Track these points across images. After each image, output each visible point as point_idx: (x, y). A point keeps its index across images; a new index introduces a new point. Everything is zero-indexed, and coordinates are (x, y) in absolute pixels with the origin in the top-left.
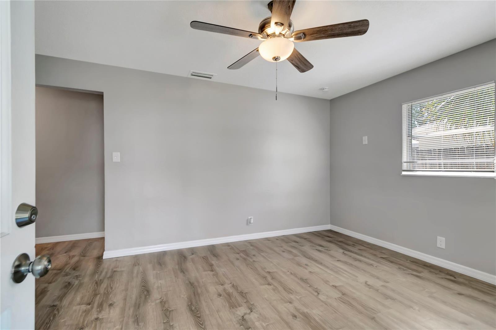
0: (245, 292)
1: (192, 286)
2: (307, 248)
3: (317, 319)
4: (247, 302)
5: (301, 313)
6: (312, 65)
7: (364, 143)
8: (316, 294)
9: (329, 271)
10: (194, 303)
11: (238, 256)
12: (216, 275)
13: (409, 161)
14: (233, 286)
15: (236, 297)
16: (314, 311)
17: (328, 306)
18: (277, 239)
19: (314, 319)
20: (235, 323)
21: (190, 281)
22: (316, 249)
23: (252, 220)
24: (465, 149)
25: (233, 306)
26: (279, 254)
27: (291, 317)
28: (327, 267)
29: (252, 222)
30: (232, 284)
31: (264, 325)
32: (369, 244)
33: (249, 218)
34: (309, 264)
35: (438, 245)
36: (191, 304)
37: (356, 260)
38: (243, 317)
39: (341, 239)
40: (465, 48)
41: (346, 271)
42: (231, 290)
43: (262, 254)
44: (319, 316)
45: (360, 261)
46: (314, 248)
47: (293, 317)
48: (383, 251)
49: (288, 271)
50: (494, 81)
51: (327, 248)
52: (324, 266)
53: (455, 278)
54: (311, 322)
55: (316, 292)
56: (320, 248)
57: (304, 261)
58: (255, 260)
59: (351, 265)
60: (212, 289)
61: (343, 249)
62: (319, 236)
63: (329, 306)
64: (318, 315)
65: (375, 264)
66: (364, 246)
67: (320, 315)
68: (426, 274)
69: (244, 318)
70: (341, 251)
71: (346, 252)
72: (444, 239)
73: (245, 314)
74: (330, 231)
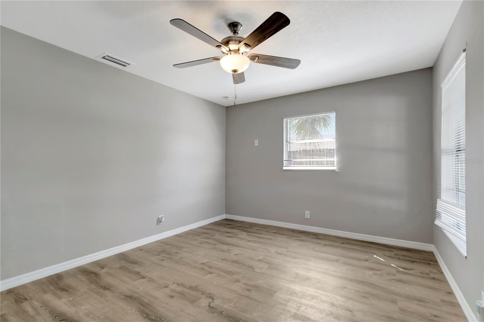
0: (194, 286)
1: (132, 298)
2: (218, 236)
4: (203, 293)
6: (245, 80)
7: (255, 145)
8: (251, 269)
9: (248, 251)
10: (150, 313)
11: (160, 257)
12: (151, 280)
13: (287, 160)
14: (178, 284)
15: (189, 293)
18: (188, 234)
20: (207, 314)
21: (125, 295)
22: (227, 236)
23: (163, 218)
24: (329, 162)
25: (193, 301)
26: (200, 246)
28: (244, 248)
29: (164, 221)
30: (176, 283)
31: (232, 305)
32: (260, 225)
33: (160, 216)
34: (230, 249)
35: (306, 217)
36: (147, 315)
37: (260, 238)
38: (209, 306)
39: (239, 225)
40: (316, 89)
41: (259, 247)
42: (180, 289)
43: (183, 250)
45: (263, 238)
46: (224, 235)
48: (271, 228)
49: (218, 259)
50: (335, 111)
51: (234, 234)
52: (242, 247)
53: (317, 236)
55: (250, 267)
56: (229, 235)
57: (225, 247)
58: (181, 257)
59: (259, 242)
60: (159, 294)
61: (245, 231)
62: (221, 225)
65: (273, 238)
66: (257, 227)
68: (303, 237)
69: (212, 306)
70: (246, 233)
71: (249, 234)
72: (309, 212)
73: (210, 303)
74: (226, 220)
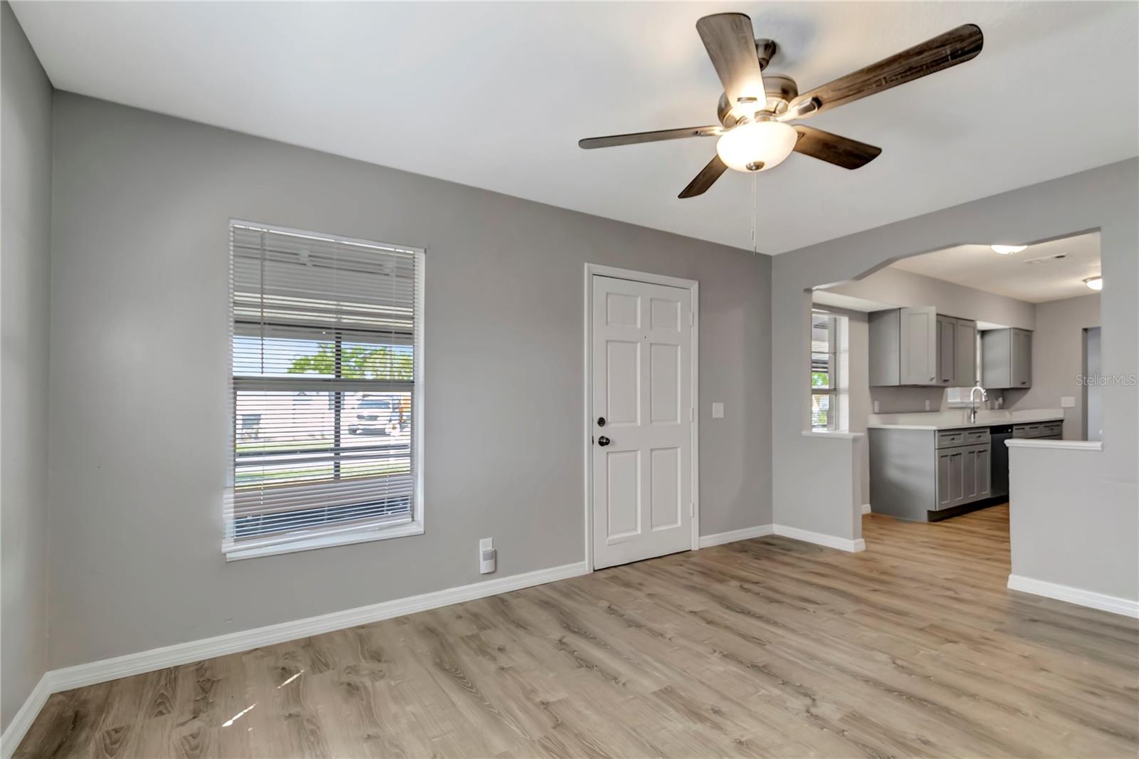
3: (673, 712)
5: (706, 719)
16: (679, 726)
17: (648, 742)
19: (677, 710)
27: (724, 709)
44: (667, 716)
47: (720, 710)
54: (683, 705)
63: (647, 745)
64: (669, 720)
67: (667, 719)
